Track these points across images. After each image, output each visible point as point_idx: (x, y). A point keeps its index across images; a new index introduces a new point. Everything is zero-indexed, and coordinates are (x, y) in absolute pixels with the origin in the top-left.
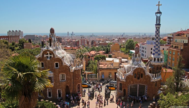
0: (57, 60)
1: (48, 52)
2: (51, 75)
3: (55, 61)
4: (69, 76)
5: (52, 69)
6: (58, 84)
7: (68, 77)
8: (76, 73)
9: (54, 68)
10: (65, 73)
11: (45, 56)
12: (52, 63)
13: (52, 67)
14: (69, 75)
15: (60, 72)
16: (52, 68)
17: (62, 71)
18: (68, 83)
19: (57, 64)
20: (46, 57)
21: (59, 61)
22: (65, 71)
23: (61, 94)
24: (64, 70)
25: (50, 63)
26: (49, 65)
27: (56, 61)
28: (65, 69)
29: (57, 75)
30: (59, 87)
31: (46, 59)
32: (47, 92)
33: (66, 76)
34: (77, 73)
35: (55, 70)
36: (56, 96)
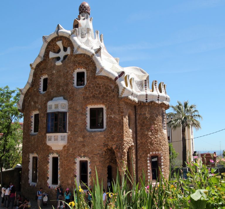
0: (81, 62)
1: (60, 44)
2: (59, 106)
3: (74, 65)
4: (114, 113)
5: (67, 90)
6: (80, 139)
7: (113, 116)
8: (145, 114)
9: (70, 88)
10: (103, 103)
11: (52, 55)
12: (68, 72)
13: (67, 85)
14: (116, 109)
15: (87, 100)
16: (65, 88)
17: (94, 96)
18: (113, 138)
19: (80, 76)
20: (53, 58)
21: (87, 64)
22: (103, 96)
23: (89, 175)
24: (100, 93)
25: (62, 73)
26: (59, 80)
27: (79, 63)
28: (102, 89)
29: (78, 108)
30: (83, 149)
31: (53, 65)
32: (47, 168)
33: (107, 115)
34: (151, 113)
35: (73, 93)
36: (70, 182)
